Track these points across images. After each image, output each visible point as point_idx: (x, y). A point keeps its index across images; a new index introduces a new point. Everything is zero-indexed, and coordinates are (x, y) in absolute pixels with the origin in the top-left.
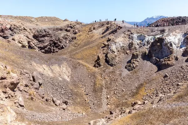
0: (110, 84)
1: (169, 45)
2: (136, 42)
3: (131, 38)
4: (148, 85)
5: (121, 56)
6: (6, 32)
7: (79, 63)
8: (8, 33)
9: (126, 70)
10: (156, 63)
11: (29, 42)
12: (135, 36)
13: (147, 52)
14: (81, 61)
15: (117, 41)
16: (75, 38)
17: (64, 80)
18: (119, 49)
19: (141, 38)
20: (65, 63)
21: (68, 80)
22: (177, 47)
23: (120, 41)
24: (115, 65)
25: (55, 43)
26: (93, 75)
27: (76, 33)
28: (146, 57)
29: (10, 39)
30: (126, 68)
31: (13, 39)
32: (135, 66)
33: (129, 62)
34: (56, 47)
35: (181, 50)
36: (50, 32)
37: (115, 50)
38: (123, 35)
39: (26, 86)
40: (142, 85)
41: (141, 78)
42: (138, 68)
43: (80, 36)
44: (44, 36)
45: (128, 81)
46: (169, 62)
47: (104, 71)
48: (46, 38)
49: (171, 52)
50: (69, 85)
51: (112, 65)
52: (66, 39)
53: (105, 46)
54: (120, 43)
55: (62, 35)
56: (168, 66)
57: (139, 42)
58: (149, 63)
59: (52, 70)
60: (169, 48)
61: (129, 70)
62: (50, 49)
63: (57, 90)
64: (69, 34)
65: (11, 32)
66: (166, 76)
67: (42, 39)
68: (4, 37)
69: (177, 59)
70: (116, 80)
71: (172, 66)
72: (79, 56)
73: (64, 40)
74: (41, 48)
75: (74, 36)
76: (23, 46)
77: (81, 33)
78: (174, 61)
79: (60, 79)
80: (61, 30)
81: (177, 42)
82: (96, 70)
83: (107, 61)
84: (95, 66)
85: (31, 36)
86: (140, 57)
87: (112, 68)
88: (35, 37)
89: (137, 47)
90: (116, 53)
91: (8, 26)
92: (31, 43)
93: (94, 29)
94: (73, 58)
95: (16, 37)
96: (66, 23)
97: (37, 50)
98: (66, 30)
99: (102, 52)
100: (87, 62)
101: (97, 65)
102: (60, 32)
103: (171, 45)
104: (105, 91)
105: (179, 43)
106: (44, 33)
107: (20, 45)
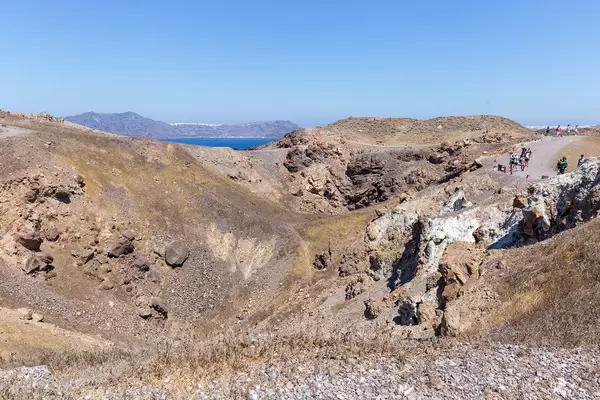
7: (298, 246)
8: (300, 159)
11: (328, 183)
20: (273, 239)
21: (247, 277)
24: (347, 274)
25: (380, 191)
29: (298, 173)
30: (347, 289)
31: (303, 175)
36: (384, 162)
37: (379, 236)
44: (366, 172)
48: (369, 177)
55: (406, 173)
59: (234, 248)
64: (429, 169)
65: (306, 159)
68: (290, 169)
74: (349, 200)
76: (314, 191)
79: (233, 268)
80: (418, 157)
85: (340, 172)
86: (386, 268)
88: (350, 172)
90: (373, 243)
92: (330, 186)
98: (432, 160)
102: (410, 163)
106: (368, 164)
107: (308, 187)
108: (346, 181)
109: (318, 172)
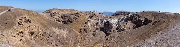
0: (83, 41)
1: (111, 24)
2: (100, 22)
3: (98, 20)
4: (99, 43)
5: (92, 28)
6: (52, 15)
7: (72, 30)
8: (53, 15)
9: (92, 35)
10: (106, 33)
11: (59, 19)
12: (100, 19)
13: (103, 27)
14: (74, 29)
15: (91, 21)
16: (78, 19)
17: (63, 36)
18: (92, 25)
19: (102, 20)
20: (66, 29)
21: (65, 36)
22: (115, 25)
23: (93, 21)
24: (88, 32)
25: (69, 20)
26: (77, 36)
27: (79, 16)
28: (102, 29)
29: (53, 17)
30: (92, 34)
31: (54, 17)
32: (96, 33)
33: (94, 31)
34: (69, 22)
35: (116, 26)
36: (68, 15)
37: (90, 26)
38: (95, 19)
39: (43, 35)
40: (97, 43)
41: (97, 40)
42: (97, 34)
43: (80, 18)
44: (65, 17)
45: (91, 40)
46: (110, 32)
47: (82, 35)
48: (66, 18)
49: (112, 28)
50: (64, 39)
51: (86, 32)
52: (74, 18)
53: (86, 23)
54: (93, 22)
55: (73, 17)
56: (109, 34)
57: (101, 22)
58: (103, 32)
59: (60, 31)
60: (111, 26)
61: (93, 35)
62: (67, 22)
63: (58, 40)
64: (75, 16)
65: (54, 15)
66: (107, 39)
67: (65, 18)
68: (51, 17)
69: (114, 31)
70: (86, 40)
71: (111, 34)
72: (73, 27)
73: (73, 19)
74: (63, 22)
75: (78, 17)
76: (57, 20)
77: (81, 16)
78: (112, 32)
79: (62, 35)
80: (73, 15)
81: (115, 23)
82: (79, 34)
83: (85, 30)
84: (79, 32)
85: (60, 17)
86: (99, 29)
87: (86, 34)
88: (62, 17)
89: (100, 24)
90: (89, 27)
91: (53, 13)
92: (60, 19)
93: (86, 15)
94: (70, 27)
95: (55, 17)
96: (77, 12)
97: (62, 22)
98: (75, 15)
99: (84, 26)
100: (76, 30)
101: (80, 32)
102: (72, 15)
103: (112, 24)
104: (79, 44)
105: (116, 24)
106: (66, 16)
107: (56, 20)
108: (62, 19)
109: (57, 17)
